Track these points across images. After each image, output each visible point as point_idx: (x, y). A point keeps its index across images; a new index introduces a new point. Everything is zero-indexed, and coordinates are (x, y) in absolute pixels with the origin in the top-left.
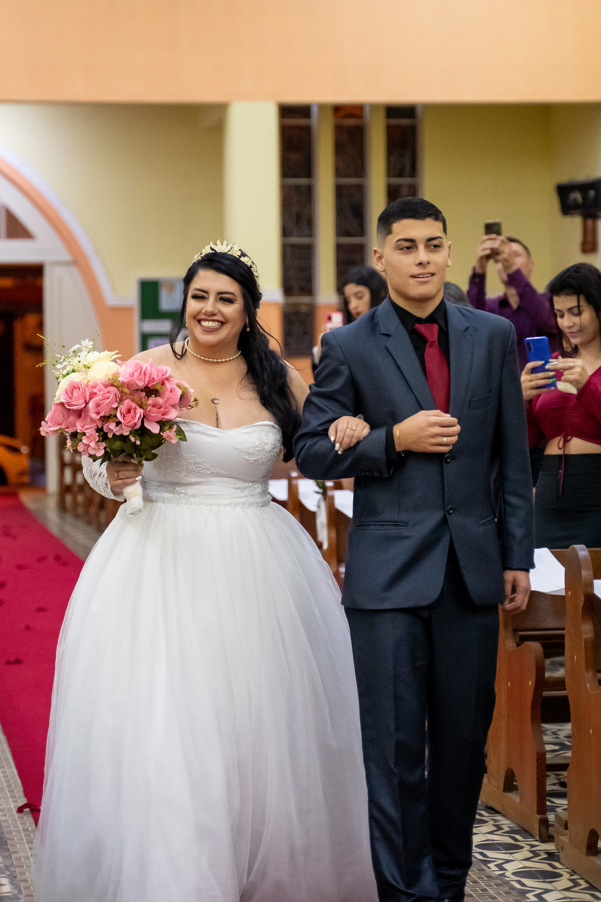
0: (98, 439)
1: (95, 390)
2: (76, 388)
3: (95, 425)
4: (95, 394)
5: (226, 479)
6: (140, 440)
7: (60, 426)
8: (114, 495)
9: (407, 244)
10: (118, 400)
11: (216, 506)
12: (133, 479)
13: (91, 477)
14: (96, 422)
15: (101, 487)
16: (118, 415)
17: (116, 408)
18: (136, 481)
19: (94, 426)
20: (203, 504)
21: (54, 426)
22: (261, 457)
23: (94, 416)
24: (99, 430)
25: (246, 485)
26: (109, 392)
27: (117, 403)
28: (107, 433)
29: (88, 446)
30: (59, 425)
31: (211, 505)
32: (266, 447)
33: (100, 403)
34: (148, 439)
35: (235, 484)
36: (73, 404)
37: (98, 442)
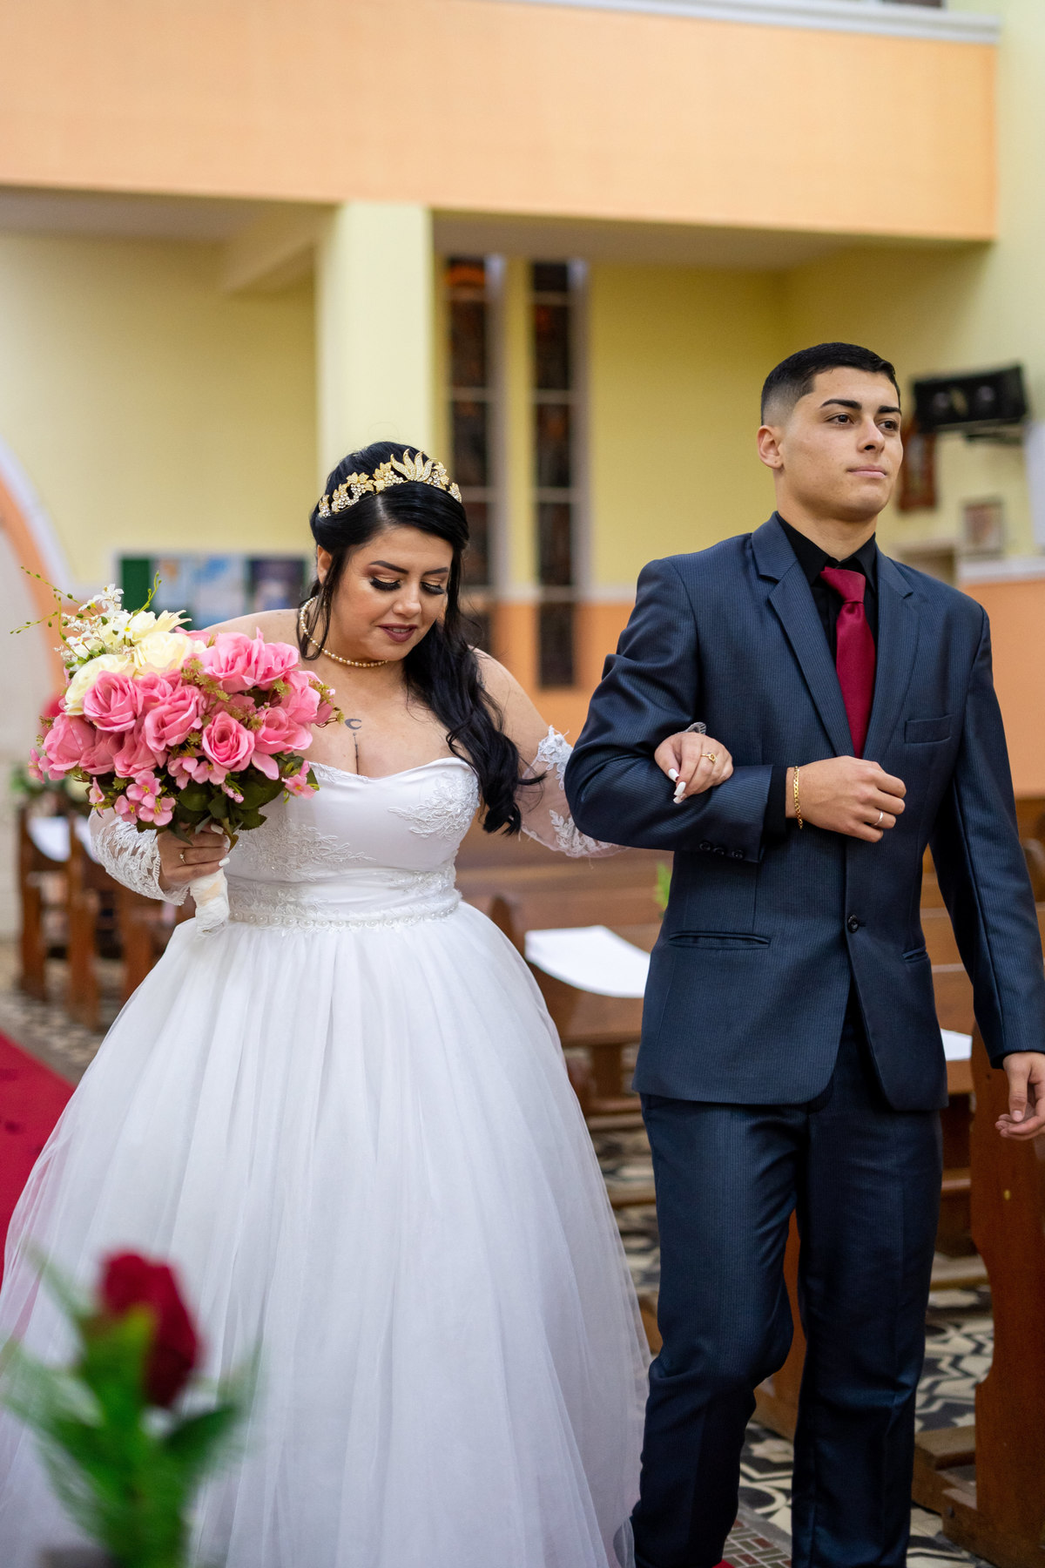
0: (159, 791)
1: (155, 693)
2: (116, 689)
3: (153, 762)
4: (156, 700)
5: (374, 872)
6: (242, 793)
7: (77, 762)
8: (163, 890)
9: (843, 410)
10: (201, 712)
11: (356, 925)
12: (214, 865)
13: (113, 854)
14: (154, 757)
15: (135, 875)
16: (205, 744)
17: (200, 731)
18: (219, 868)
19: (150, 763)
20: (330, 922)
21: (62, 761)
22: (441, 826)
23: (152, 745)
24: (160, 771)
25: (410, 880)
26: (183, 697)
27: (199, 719)
28: (174, 778)
29: (138, 804)
30: (74, 759)
31: (347, 922)
32: (451, 808)
33: (167, 719)
34: (257, 790)
35: (392, 880)
36: (111, 721)
37: (159, 797)
